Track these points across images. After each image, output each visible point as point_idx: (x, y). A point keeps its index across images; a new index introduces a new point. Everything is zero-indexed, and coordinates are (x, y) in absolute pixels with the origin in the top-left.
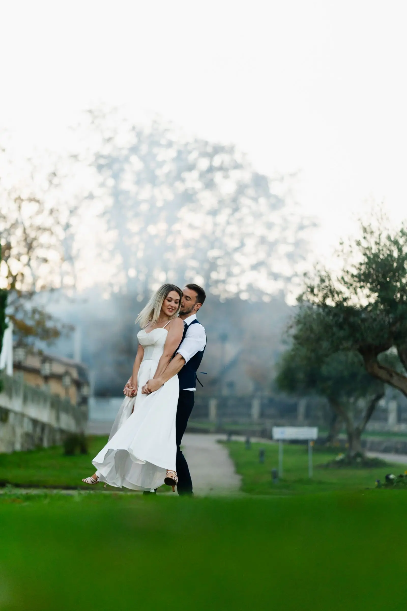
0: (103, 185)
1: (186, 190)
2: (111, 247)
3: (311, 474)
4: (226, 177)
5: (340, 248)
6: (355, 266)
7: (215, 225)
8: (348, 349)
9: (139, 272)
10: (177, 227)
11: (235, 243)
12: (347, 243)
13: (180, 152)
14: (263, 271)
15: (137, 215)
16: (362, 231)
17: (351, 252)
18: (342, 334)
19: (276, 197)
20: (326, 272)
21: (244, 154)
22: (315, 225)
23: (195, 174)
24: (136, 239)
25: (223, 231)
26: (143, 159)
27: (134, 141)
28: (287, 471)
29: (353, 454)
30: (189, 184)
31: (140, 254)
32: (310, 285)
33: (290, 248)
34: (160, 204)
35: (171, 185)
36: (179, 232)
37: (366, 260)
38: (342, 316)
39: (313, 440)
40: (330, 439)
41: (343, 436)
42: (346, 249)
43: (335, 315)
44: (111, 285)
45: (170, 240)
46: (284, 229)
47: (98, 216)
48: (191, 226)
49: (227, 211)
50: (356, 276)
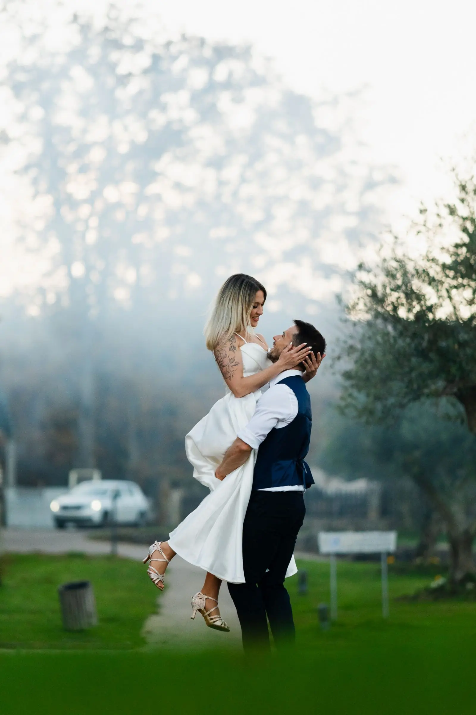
0: (23, 118)
1: (169, 124)
2: (40, 225)
3: (386, 612)
4: (238, 100)
5: (421, 218)
6: (448, 251)
7: (221, 183)
8: (437, 394)
9: (89, 269)
10: (153, 189)
11: (257, 215)
12: (432, 210)
13: (156, 58)
14: (306, 262)
15: (83, 169)
16: (458, 190)
17: (440, 225)
18: (426, 367)
19: (324, 132)
20: (397, 261)
21: (268, 59)
22: (393, 180)
23: (183, 96)
24: (84, 210)
25: (235, 194)
26: (93, 71)
27: (76, 39)
28: (347, 607)
29: (459, 575)
30: (173, 114)
31: (91, 237)
32: (370, 284)
33: (352, 222)
34: (123, 148)
35: (143, 115)
36: (158, 198)
37: (466, 240)
38: (426, 337)
39: (389, 554)
40: (422, 550)
41: (444, 546)
42: (433, 221)
43: (414, 336)
44: (42, 291)
45: (143, 211)
46: (340, 189)
47: (15, 172)
48: (178, 186)
49: (241, 159)
50: (450, 268)
